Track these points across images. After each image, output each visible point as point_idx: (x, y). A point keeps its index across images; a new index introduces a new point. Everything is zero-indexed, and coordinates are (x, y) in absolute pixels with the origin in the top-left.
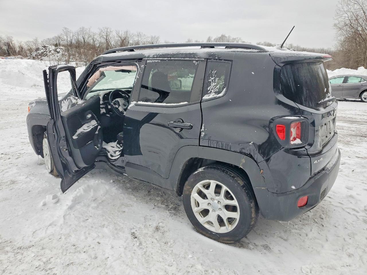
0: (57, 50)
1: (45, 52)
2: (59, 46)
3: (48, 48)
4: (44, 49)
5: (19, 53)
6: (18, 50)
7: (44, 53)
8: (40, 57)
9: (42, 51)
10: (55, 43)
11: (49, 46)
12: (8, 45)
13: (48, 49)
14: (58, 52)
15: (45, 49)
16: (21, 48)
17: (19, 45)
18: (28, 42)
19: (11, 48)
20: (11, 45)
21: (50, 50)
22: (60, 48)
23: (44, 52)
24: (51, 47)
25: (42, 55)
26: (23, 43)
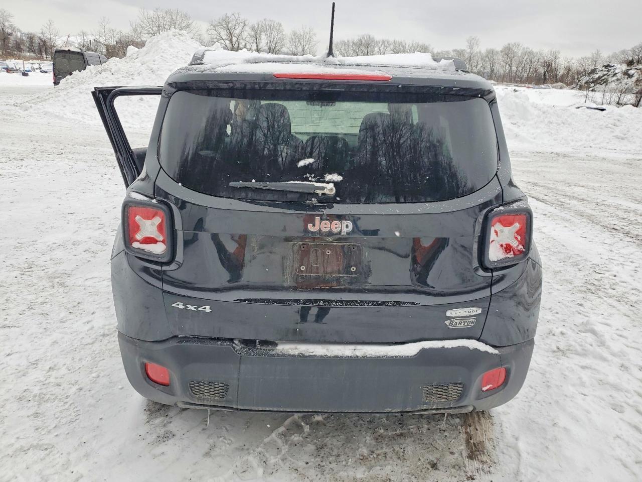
0: (630, 72)
1: (606, 77)
2: (636, 64)
3: (613, 68)
4: (605, 71)
5: (562, 80)
6: (561, 72)
7: (603, 78)
8: (593, 85)
9: (600, 74)
10: (630, 58)
11: (615, 65)
12: (548, 65)
13: (612, 71)
14: (630, 76)
15: (607, 70)
16: (568, 70)
17: (566, 64)
18: (583, 59)
19: (552, 71)
20: (553, 65)
21: (617, 72)
22: (636, 69)
23: (604, 75)
24: (619, 66)
25: (597, 81)
26: (573, 61)
